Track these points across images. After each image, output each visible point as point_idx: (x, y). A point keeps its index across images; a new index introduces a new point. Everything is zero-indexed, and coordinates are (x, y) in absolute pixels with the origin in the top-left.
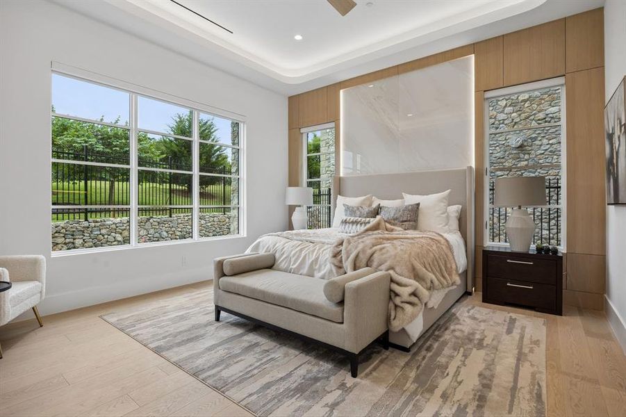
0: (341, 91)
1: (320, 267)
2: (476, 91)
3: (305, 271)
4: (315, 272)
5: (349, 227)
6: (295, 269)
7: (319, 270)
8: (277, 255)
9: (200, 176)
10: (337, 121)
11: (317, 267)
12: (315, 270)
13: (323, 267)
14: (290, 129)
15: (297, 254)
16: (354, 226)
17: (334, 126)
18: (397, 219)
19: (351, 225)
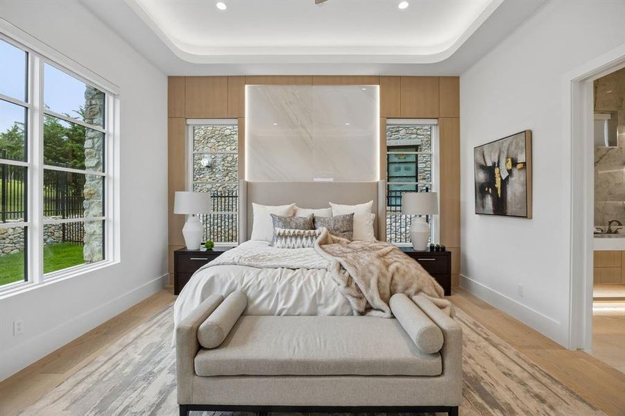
0: (247, 87)
1: (327, 300)
2: (381, 117)
3: (306, 307)
4: (320, 309)
5: (291, 241)
6: (289, 309)
7: (326, 305)
8: (251, 293)
9: (46, 171)
10: (240, 118)
11: (322, 301)
12: (320, 305)
13: (331, 300)
14: (171, 116)
15: (287, 289)
16: (299, 240)
17: (237, 123)
18: (338, 229)
19: (293, 239)
